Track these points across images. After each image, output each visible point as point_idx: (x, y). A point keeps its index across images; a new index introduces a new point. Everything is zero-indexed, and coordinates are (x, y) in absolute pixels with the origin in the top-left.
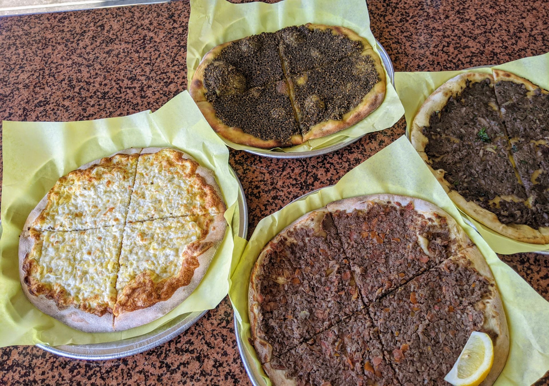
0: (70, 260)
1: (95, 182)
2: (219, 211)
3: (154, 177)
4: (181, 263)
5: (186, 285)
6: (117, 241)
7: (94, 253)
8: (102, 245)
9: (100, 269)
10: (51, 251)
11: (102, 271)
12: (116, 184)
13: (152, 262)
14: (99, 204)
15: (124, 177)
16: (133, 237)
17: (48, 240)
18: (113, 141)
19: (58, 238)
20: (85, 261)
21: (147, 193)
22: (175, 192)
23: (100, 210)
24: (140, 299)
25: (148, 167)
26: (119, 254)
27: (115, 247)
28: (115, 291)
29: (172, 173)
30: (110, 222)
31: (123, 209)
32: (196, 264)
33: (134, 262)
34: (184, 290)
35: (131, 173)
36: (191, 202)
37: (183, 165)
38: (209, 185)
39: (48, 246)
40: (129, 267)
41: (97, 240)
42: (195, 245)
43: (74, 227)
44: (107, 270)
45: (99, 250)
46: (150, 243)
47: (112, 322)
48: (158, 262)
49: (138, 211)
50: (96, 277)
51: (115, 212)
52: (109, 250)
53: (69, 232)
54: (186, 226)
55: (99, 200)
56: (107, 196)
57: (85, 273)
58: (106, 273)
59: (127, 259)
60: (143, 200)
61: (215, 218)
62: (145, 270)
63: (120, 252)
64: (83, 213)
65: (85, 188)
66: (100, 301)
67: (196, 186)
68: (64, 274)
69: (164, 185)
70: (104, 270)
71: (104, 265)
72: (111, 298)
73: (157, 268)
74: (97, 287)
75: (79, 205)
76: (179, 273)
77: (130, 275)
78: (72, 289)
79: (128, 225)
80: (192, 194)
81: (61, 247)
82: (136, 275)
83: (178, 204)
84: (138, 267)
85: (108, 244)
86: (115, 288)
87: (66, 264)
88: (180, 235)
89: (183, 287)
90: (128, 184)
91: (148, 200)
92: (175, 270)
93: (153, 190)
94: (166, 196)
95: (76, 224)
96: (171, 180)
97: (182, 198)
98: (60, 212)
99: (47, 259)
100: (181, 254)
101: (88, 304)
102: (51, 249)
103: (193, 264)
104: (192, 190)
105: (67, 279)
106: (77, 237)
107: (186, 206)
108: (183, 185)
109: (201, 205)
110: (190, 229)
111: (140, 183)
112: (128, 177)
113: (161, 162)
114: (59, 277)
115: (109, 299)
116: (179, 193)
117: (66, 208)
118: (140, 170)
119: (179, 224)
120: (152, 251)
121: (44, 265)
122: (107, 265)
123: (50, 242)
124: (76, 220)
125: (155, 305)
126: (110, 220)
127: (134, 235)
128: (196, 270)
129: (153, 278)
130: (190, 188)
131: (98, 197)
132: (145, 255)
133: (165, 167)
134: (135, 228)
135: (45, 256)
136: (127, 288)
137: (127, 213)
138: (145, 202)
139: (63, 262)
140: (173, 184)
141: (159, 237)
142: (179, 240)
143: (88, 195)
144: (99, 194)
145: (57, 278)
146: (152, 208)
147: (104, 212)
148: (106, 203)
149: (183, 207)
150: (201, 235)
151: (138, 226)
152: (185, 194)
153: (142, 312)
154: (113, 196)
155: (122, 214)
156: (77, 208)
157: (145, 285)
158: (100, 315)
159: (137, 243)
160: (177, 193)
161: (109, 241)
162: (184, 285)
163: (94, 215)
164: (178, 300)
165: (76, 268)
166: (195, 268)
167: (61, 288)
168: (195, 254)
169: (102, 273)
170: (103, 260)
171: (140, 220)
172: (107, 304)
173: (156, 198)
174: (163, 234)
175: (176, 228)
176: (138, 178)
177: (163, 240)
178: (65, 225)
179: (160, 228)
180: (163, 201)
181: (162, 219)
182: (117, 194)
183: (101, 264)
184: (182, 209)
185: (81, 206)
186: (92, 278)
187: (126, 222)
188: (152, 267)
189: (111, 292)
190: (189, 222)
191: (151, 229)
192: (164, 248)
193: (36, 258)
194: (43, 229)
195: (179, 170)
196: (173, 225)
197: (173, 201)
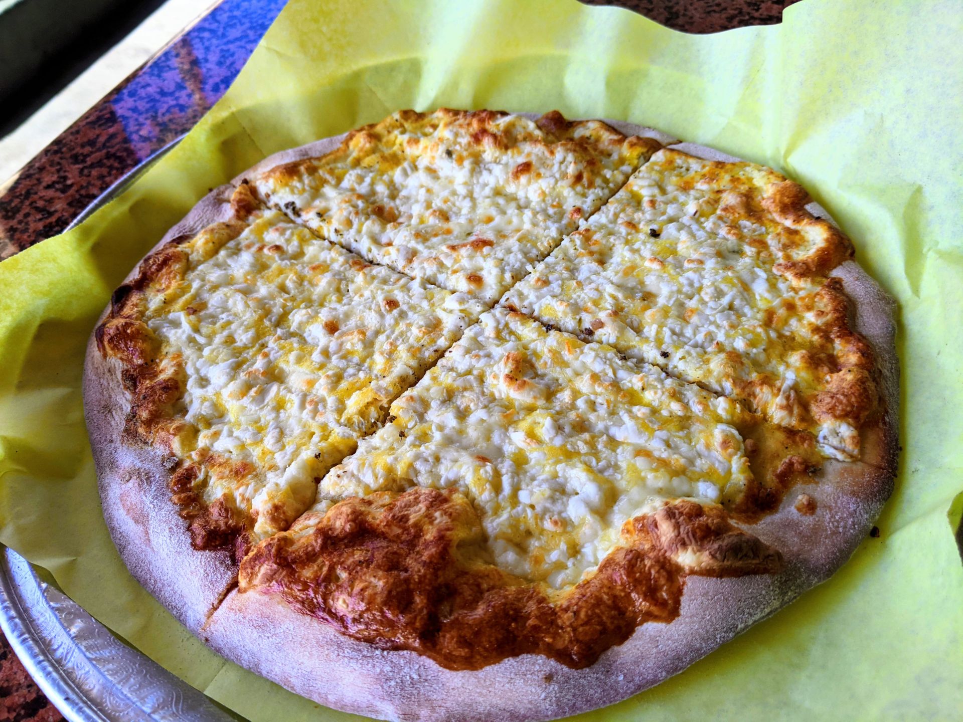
0: (267, 313)
1: (488, 150)
2: (862, 451)
3: (671, 220)
4: (602, 556)
5: (573, 665)
6: (434, 341)
7: (342, 335)
8: (382, 325)
9: (321, 388)
10: (244, 262)
11: (323, 400)
12: (544, 184)
13: (497, 474)
14: (458, 214)
15: (579, 178)
16: (489, 356)
17: (260, 231)
18: (608, 84)
19: (288, 241)
20: (303, 341)
21: (621, 255)
22: (719, 294)
23: (449, 232)
24: (358, 587)
25: (670, 188)
26: (408, 382)
27: (414, 351)
28: (309, 494)
29: (741, 237)
30: (454, 277)
31: (515, 259)
32: (663, 604)
33: (437, 436)
34: (549, 678)
35: (606, 181)
36: (762, 357)
37: (796, 232)
38: (862, 338)
39: (248, 247)
40: (410, 439)
41: (382, 304)
42: (703, 519)
43: (349, 237)
44: (340, 409)
45: (363, 333)
46: (530, 409)
47: (213, 599)
48: (516, 489)
49: (557, 290)
50: (293, 407)
51: (485, 257)
52: (390, 353)
53: (326, 243)
54: (696, 428)
55: (466, 205)
56: (497, 205)
57: (274, 375)
58: (329, 417)
59: (421, 408)
60: (594, 266)
61: (832, 469)
62: (453, 485)
63: (418, 378)
64: (400, 215)
65: (449, 153)
66: (237, 495)
67: (810, 317)
68: (218, 339)
69: (695, 256)
70: (331, 401)
71: (343, 385)
72: (276, 508)
73: (497, 510)
74: (269, 441)
75: (403, 193)
76: (569, 590)
77: (390, 471)
78: (204, 400)
79: (498, 311)
80: (780, 336)
81: (274, 266)
82: (412, 484)
83: (710, 337)
84: (437, 459)
85: (402, 334)
86: (318, 480)
87: (249, 316)
88: (656, 446)
89: (553, 664)
90: (578, 204)
91: (610, 273)
92: (560, 566)
93: (646, 253)
94: (679, 291)
95: (359, 231)
96: (725, 256)
97: (733, 326)
98: (346, 184)
99: (214, 276)
100: (620, 518)
101: (201, 476)
102: (246, 257)
103: (651, 593)
104: (786, 322)
105: (213, 362)
106: (336, 266)
107: (735, 358)
108: (760, 288)
109: (795, 387)
110: (708, 447)
111: (616, 216)
112: (591, 185)
113: (719, 192)
114: (201, 340)
115: (269, 506)
116: (731, 307)
117: (368, 180)
118: (641, 185)
119: (676, 407)
120: (518, 438)
121: (196, 285)
122: (349, 393)
123: (262, 239)
124: (369, 223)
125: (393, 656)
126: (455, 272)
127: (498, 351)
128: (650, 628)
129: (460, 534)
130: (782, 312)
131: (470, 195)
132: (488, 438)
133: (725, 209)
134: (511, 333)
135: (218, 265)
136: (346, 510)
137: (519, 276)
138: (597, 273)
139: (247, 306)
140: (727, 268)
141: (573, 406)
142: (640, 462)
143: (447, 178)
144: (477, 190)
145: (191, 340)
146: (608, 304)
147: (455, 243)
148: (480, 221)
149: (723, 356)
150: (739, 498)
151: (528, 332)
152: (752, 320)
153: (330, 643)
154: (512, 210)
155: (503, 271)
156: (393, 196)
157: (412, 544)
158: (199, 541)
159: (489, 380)
160: (725, 301)
161: (410, 325)
162: (562, 656)
163: (422, 236)
164: (501, 703)
165: (263, 346)
166: (649, 616)
167: (176, 373)
168: (686, 558)
169: (318, 405)
170: (351, 371)
171: (545, 318)
172: (252, 522)
173: (642, 283)
174: (592, 405)
175: (654, 411)
176: (619, 201)
177: (581, 426)
178: (331, 217)
179: (595, 377)
180: (661, 301)
181: (624, 354)
182: (528, 214)
183: (338, 378)
184: (717, 364)
185: (408, 198)
186: (279, 406)
187: (497, 302)
188: (484, 496)
189: (295, 489)
190: (719, 420)
191: (565, 364)
192: (569, 455)
193: (194, 257)
194: (273, 200)
195: (771, 240)
196: (648, 396)
197: (695, 319)
